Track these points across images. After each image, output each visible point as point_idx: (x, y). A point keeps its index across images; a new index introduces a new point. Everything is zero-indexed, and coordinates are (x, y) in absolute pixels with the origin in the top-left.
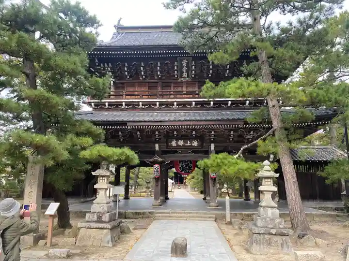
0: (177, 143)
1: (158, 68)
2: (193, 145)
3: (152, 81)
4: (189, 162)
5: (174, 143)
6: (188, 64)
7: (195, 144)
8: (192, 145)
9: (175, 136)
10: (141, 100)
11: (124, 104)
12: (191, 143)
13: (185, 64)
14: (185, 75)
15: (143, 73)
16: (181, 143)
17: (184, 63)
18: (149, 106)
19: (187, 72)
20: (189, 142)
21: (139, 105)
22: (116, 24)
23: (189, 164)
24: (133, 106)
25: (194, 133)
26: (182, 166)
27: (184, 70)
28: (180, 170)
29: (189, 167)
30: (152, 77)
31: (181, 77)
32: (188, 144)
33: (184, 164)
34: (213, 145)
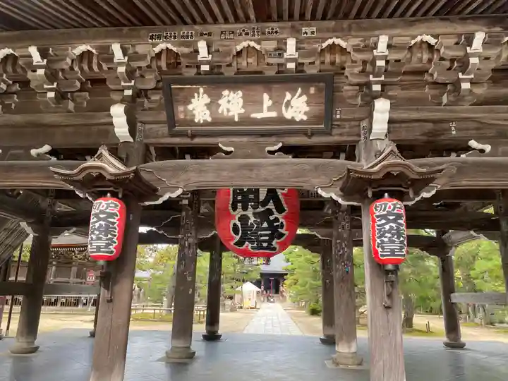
0: (212, 106)
2: (288, 115)
4: (271, 206)
5: (199, 108)
7: (298, 107)
8: (281, 120)
9: (205, 68)
12: (276, 105)
16: (232, 104)
20: (267, 101)
23: (270, 212)
26: (244, 219)
28: (237, 238)
29: (270, 222)
32: (266, 113)
33: (250, 213)
34: (382, 108)
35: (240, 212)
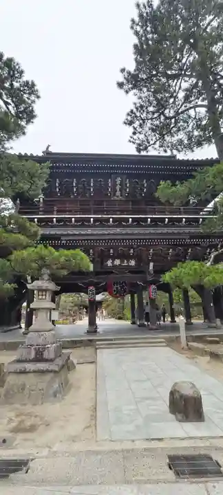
0: (113, 263)
1: (92, 185)
3: (84, 199)
4: (123, 284)
5: (109, 263)
6: (121, 181)
8: (128, 266)
9: (112, 254)
10: (73, 217)
11: (55, 219)
12: (128, 262)
13: (118, 182)
14: (118, 193)
15: (75, 190)
16: (117, 262)
17: (118, 180)
18: (83, 223)
19: (120, 190)
20: (126, 261)
21: (71, 221)
22: (45, 149)
24: (64, 223)
25: (132, 251)
26: (117, 288)
27: (118, 187)
28: (114, 293)
29: (124, 289)
30: (84, 196)
31: (115, 195)
32: (125, 264)
33: (118, 286)
34: (151, 264)
35: (116, 286)
